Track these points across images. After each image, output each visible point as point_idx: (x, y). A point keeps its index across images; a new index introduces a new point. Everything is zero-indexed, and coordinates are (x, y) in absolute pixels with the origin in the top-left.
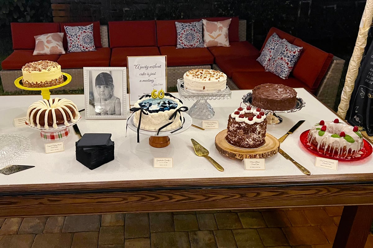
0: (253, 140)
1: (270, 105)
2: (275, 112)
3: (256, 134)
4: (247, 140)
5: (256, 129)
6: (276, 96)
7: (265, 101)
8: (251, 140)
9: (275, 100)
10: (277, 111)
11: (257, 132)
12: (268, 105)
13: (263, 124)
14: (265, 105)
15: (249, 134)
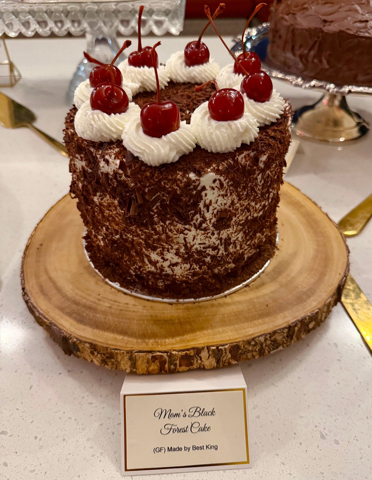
0: (185, 261)
1: (328, 63)
2: (346, 89)
3: (198, 227)
4: (154, 256)
5: (199, 197)
6: (360, 17)
7: (311, 43)
8: (171, 256)
9: (355, 36)
10: (354, 89)
11: (208, 215)
12: (321, 61)
13: (256, 160)
14: (310, 59)
15: (159, 228)
